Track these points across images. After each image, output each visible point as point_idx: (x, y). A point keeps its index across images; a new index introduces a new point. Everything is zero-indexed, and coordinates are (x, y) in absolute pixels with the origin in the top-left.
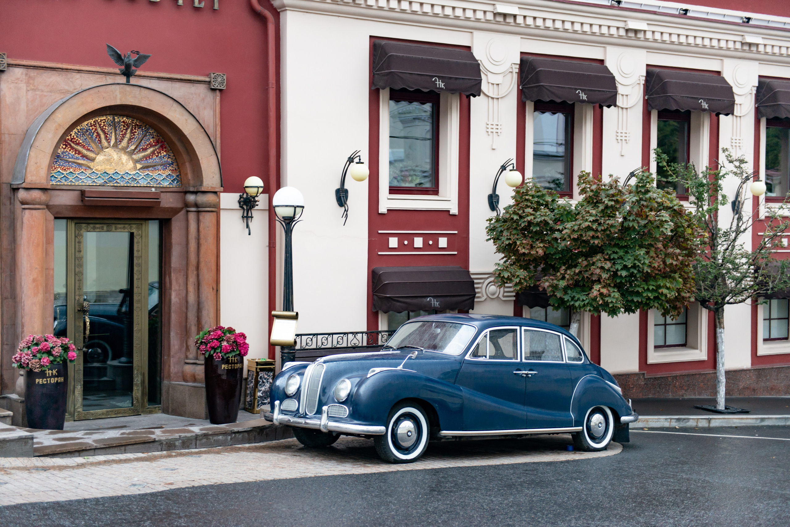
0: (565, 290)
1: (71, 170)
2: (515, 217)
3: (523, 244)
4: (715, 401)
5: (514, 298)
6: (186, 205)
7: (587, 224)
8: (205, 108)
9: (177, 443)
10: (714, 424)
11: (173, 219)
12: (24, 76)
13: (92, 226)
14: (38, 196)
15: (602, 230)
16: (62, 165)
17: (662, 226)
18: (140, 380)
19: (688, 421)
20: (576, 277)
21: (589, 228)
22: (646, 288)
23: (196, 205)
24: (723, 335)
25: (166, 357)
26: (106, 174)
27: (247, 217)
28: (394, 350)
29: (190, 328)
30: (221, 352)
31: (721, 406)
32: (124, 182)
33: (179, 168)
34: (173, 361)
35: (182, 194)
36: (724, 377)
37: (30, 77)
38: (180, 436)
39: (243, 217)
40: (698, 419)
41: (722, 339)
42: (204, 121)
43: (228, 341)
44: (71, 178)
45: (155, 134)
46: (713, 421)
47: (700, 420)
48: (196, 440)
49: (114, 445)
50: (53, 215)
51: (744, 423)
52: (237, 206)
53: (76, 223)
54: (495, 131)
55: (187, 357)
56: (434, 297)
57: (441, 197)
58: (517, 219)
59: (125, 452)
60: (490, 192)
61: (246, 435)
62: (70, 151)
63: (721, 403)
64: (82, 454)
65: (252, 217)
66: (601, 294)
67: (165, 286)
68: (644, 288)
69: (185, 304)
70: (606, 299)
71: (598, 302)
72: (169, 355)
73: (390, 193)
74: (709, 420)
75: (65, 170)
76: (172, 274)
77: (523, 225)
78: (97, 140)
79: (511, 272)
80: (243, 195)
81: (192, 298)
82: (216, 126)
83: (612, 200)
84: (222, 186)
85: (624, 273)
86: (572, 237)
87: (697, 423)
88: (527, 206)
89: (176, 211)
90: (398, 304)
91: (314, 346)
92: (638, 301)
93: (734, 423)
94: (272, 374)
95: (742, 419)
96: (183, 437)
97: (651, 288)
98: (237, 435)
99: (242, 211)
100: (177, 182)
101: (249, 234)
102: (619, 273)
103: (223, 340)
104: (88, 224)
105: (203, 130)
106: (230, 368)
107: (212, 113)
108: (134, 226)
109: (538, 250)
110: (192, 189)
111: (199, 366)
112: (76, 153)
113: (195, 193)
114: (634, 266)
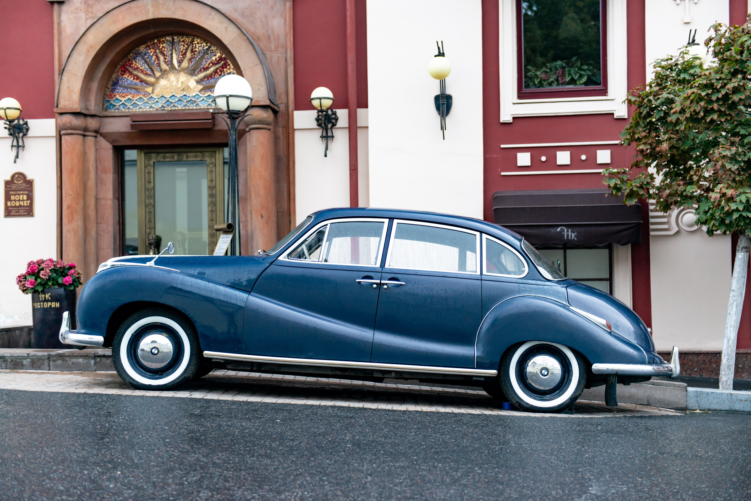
1: (129, 97)
8: (274, 17)
9: (25, 362)
12: (83, 5)
13: (162, 155)
14: (69, 121)
16: (121, 92)
26: (163, 98)
27: (327, 137)
32: (182, 105)
37: (88, 5)
39: (322, 137)
42: (274, 31)
44: (128, 104)
48: (50, 361)
50: (111, 143)
52: (314, 125)
53: (145, 153)
56: (569, 226)
62: (128, 76)
65: (332, 137)
73: (519, 97)
75: (124, 97)
78: (156, 63)
82: (286, 36)
84: (295, 103)
96: (32, 356)
99: (321, 131)
101: (326, 156)
104: (158, 153)
107: (282, 21)
108: (207, 154)
112: (134, 79)
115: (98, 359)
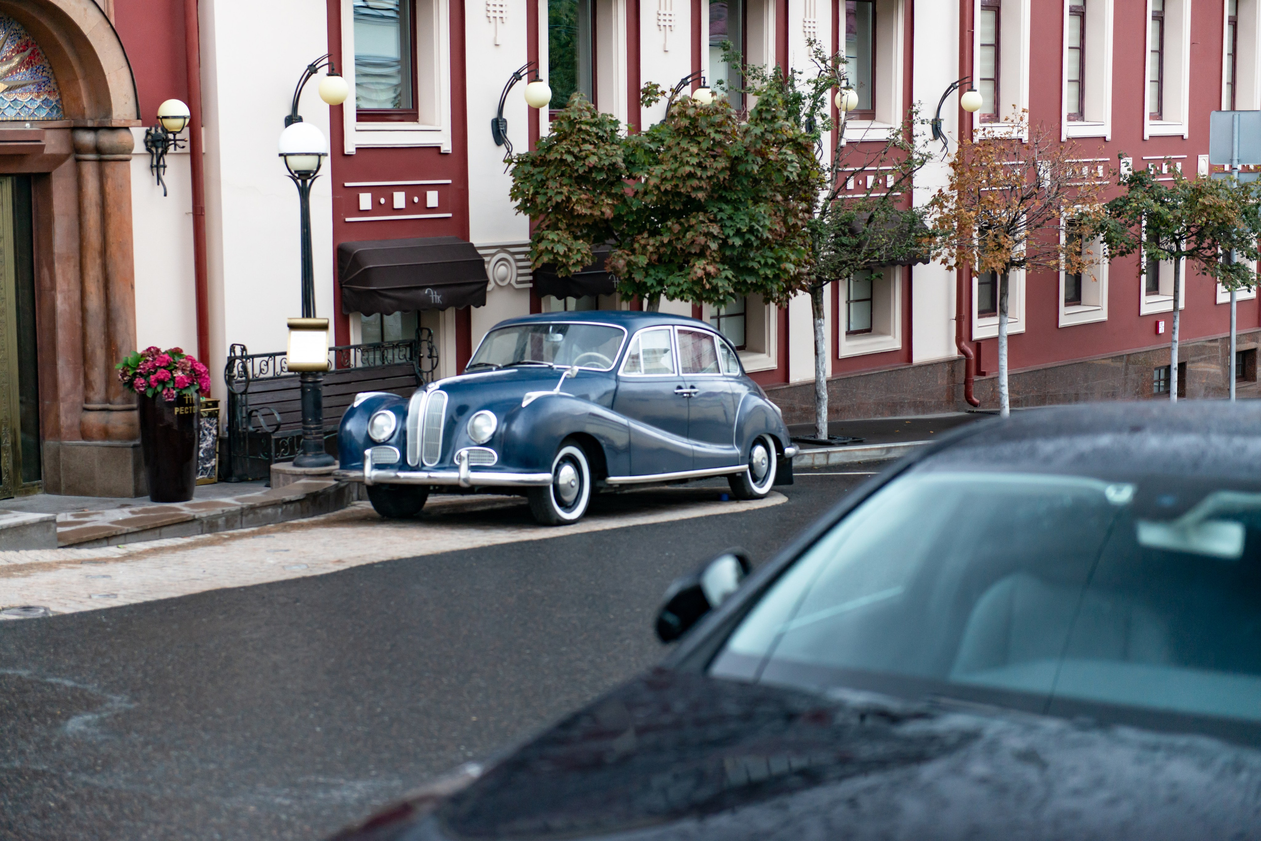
0: (646, 270)
2: (570, 158)
3: (581, 199)
4: (816, 430)
5: (531, 285)
6: (77, 149)
7: (688, 169)
10: (834, 460)
11: (53, 173)
15: (708, 177)
17: (785, 169)
18: (9, 441)
19: (803, 458)
20: (662, 250)
21: (691, 175)
22: (763, 262)
23: (98, 149)
24: (823, 328)
25: (47, 402)
27: (157, 168)
28: (498, 369)
29: (93, 352)
30: (174, 388)
31: (824, 436)
33: (58, 88)
34: (63, 407)
35: (68, 131)
36: (826, 391)
38: (223, 511)
39: (152, 167)
40: (814, 454)
41: (822, 335)
43: (183, 370)
45: (22, 32)
46: (832, 456)
47: (817, 455)
49: (149, 527)
51: (868, 456)
52: (143, 149)
54: (498, 15)
55: (87, 400)
56: (434, 287)
57: (423, 124)
58: (572, 161)
59: (160, 537)
60: (494, 115)
61: (298, 505)
63: (823, 431)
64: (111, 542)
65: (165, 167)
66: (708, 274)
67: (40, 285)
68: (759, 262)
69: (80, 313)
70: (714, 282)
71: (703, 286)
72: (55, 397)
73: (357, 121)
74: (828, 454)
76: (56, 265)
77: (581, 171)
79: (567, 245)
80: (151, 129)
81: (94, 302)
83: (719, 132)
84: (138, 118)
85: (738, 242)
86: (663, 189)
87: (813, 459)
88: (585, 141)
89: (58, 160)
90: (387, 301)
91: (270, 374)
92: (752, 283)
93: (857, 457)
94: (215, 421)
95: (865, 450)
96: (227, 512)
97: (770, 261)
98: (289, 506)
99: (149, 158)
100: (57, 112)
101: (165, 195)
102: (730, 241)
103: (176, 368)
105: (109, 26)
106: (187, 412)
109: (603, 209)
110: (90, 124)
111: (115, 413)
113: (95, 129)
114: (751, 230)
115: (284, 507)
